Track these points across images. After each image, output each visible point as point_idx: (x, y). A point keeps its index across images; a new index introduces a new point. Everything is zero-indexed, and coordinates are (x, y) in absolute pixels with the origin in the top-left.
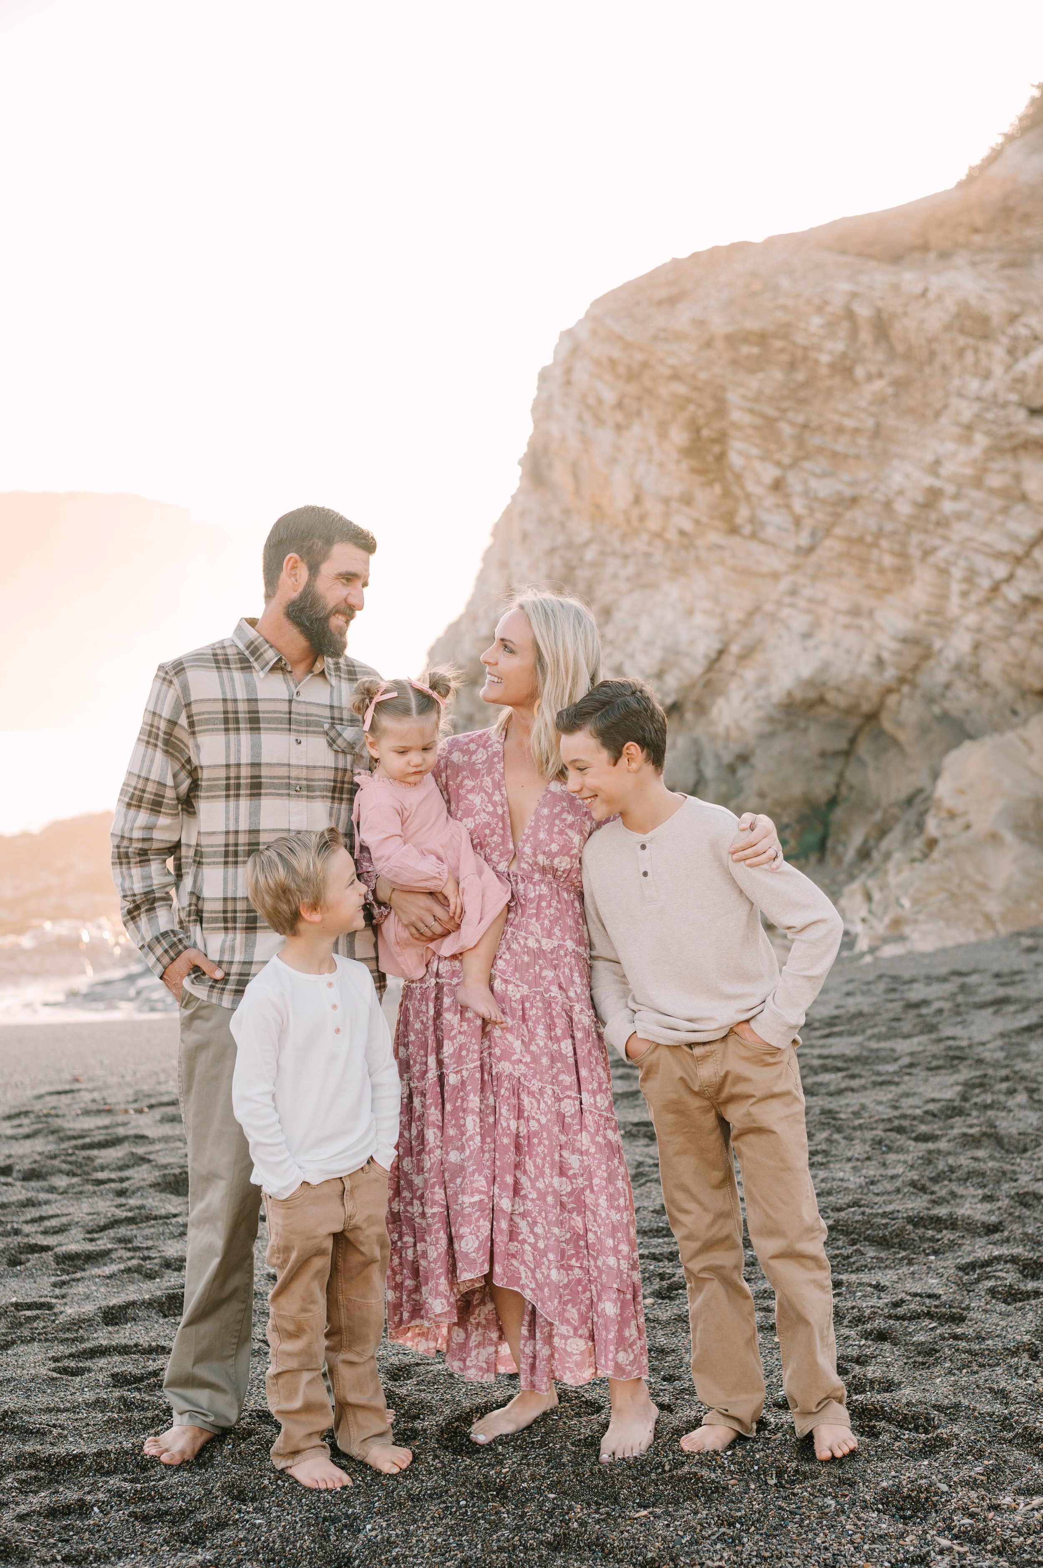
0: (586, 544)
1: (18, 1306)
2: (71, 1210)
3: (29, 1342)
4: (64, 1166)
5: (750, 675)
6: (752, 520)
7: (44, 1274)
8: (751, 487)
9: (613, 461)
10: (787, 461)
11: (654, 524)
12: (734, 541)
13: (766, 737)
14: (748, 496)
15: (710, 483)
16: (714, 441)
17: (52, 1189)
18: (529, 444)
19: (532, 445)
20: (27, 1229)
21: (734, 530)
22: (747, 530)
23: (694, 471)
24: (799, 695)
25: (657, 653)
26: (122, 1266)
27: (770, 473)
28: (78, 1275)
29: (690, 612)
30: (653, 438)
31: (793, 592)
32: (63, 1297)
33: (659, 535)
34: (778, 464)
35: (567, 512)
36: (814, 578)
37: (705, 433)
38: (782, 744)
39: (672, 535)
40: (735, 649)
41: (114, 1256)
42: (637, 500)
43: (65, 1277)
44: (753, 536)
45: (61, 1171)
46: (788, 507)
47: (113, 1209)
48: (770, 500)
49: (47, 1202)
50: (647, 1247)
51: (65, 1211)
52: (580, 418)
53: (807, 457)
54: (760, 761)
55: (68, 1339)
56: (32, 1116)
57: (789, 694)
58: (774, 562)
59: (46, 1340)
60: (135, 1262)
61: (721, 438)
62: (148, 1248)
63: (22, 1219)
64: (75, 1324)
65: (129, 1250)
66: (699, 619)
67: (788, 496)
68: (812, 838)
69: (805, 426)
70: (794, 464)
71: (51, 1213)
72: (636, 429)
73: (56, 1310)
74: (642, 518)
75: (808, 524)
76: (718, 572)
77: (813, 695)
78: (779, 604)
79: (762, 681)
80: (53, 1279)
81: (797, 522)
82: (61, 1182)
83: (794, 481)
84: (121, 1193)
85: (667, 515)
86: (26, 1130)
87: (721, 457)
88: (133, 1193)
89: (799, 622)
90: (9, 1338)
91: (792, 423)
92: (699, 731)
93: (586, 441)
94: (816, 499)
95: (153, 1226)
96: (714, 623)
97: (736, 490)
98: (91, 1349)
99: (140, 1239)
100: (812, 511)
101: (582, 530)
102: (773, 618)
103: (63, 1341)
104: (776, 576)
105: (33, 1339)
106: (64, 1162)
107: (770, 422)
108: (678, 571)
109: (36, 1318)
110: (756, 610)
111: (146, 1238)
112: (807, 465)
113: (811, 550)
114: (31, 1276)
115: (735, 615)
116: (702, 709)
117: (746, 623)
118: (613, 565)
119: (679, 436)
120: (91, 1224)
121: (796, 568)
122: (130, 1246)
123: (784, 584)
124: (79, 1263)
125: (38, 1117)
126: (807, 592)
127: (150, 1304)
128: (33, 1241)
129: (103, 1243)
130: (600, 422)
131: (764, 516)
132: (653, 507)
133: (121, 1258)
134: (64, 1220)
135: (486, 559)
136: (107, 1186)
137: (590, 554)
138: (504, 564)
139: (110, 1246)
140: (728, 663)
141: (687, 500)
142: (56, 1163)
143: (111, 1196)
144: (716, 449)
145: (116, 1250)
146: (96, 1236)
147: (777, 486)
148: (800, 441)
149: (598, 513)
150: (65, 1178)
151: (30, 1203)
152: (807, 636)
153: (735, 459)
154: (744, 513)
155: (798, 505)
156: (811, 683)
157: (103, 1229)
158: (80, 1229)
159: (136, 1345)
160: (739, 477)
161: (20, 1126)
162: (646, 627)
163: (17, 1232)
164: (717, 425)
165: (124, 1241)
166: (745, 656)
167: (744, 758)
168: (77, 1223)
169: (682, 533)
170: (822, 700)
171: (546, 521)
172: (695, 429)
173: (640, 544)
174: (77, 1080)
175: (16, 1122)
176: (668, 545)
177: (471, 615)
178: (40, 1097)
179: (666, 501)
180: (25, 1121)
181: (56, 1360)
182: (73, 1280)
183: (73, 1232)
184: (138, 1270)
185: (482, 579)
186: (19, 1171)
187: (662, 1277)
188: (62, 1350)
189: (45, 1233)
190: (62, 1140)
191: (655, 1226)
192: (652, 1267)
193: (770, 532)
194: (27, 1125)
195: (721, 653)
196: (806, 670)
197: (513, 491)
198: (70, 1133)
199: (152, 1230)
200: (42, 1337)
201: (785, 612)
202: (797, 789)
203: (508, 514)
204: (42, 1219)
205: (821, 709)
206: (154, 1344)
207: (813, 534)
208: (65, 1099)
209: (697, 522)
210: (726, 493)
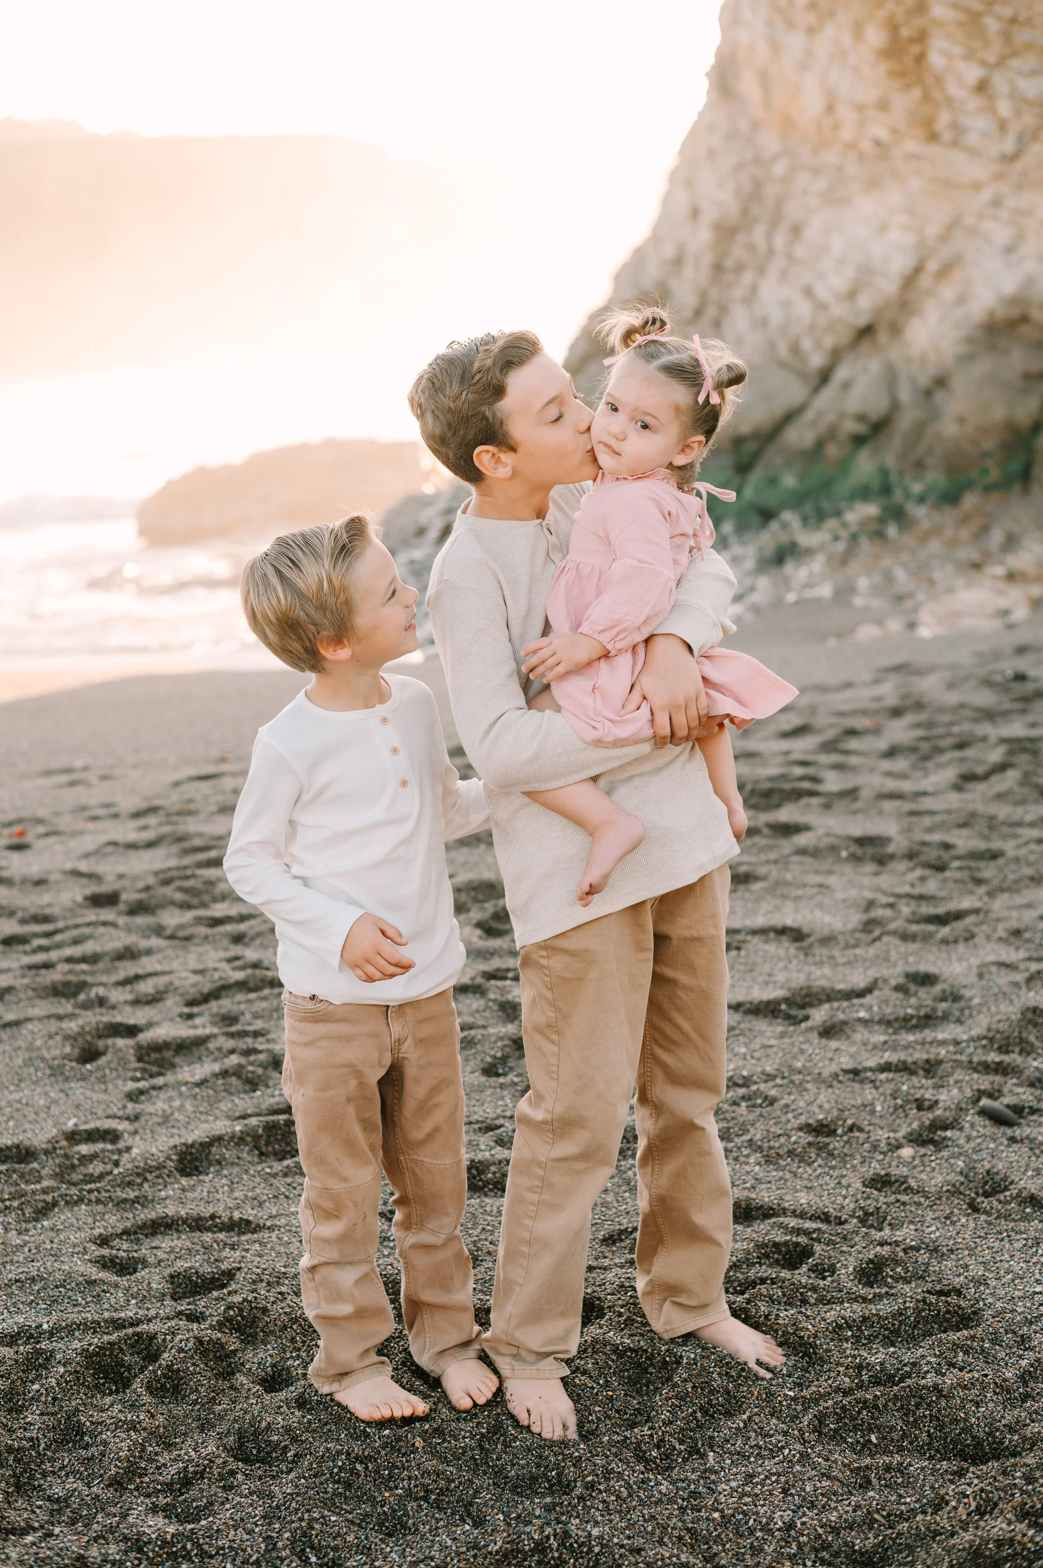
0: (775, 158)
1: (73, 1137)
2: (175, 965)
3: (76, 1203)
4: (179, 896)
5: (948, 292)
6: (955, 126)
7: (119, 1077)
8: (953, 90)
9: (803, 67)
10: (992, 59)
11: (847, 134)
12: (934, 150)
13: (966, 359)
14: (949, 101)
15: (908, 87)
16: (913, 40)
17: (159, 931)
18: (717, 55)
19: (719, 55)
20: (118, 995)
21: (933, 137)
22: (947, 136)
23: (892, 74)
24: (1002, 313)
25: (849, 273)
26: (216, 1067)
27: (973, 73)
28: (160, 1081)
29: (883, 228)
30: (847, 39)
31: (996, 202)
32: (137, 1118)
33: (851, 146)
34: (983, 63)
35: (755, 126)
36: (1020, 187)
37: (905, 32)
38: (983, 366)
39: (866, 146)
40: (932, 266)
41: (212, 1045)
42: (830, 108)
43: (142, 1084)
44: (955, 143)
45: (173, 903)
46: (993, 111)
47: (224, 965)
48: (974, 103)
49: (149, 952)
50: (894, 1049)
51: (167, 968)
52: (770, 24)
53: (1015, 54)
54: (961, 385)
55: (125, 1201)
56: (162, 813)
57: (992, 314)
58: (976, 170)
59: (98, 1201)
60: (234, 1060)
61: (921, 37)
62: (256, 1034)
63: (113, 978)
64: (138, 1175)
65: (232, 1035)
66: (895, 235)
67: (991, 98)
68: (1016, 466)
69: (1013, 21)
70: (1001, 62)
71: (150, 969)
72: (830, 31)
73: (121, 1145)
74: (836, 127)
75: (1014, 128)
76: (915, 184)
77: (1015, 312)
78: (981, 217)
79: (961, 300)
80: (131, 1086)
81: (1003, 126)
82: (171, 919)
83: (1000, 83)
84: (238, 939)
85: (861, 125)
86: (149, 835)
87: (920, 58)
88: (253, 939)
89: (1001, 234)
90: (49, 1198)
91: (999, 18)
92: (894, 353)
93: (775, 46)
94: (1024, 101)
95: (264, 998)
96: (910, 239)
97: (937, 95)
98: (153, 1221)
99: (248, 1016)
100: (1018, 113)
101: (769, 142)
102: (973, 231)
103: (120, 1204)
104: (977, 186)
105: (81, 1200)
106: (180, 889)
107: (975, 16)
108: (873, 184)
109: (94, 1157)
110: (954, 224)
111: (256, 1016)
112: (1015, 63)
113: (1015, 157)
114: (103, 1080)
115: (933, 229)
116: (895, 330)
117: (945, 237)
118: (803, 179)
119: (875, 37)
120: (192, 990)
121: (999, 177)
122: (234, 1029)
123: (987, 195)
124: (168, 1054)
125: (168, 815)
126: (1011, 202)
127: (242, 1139)
128: (119, 1019)
129: (202, 1026)
130: (790, 25)
131: (965, 121)
132: (846, 115)
133: (219, 1049)
134: (162, 981)
135: (673, 178)
136: (221, 929)
137: (780, 169)
138: (689, 183)
139: (208, 1031)
140: (925, 281)
141: (883, 106)
142: (169, 891)
143: (225, 942)
144: (915, 49)
145: (215, 1036)
146: (195, 1010)
147: (982, 87)
148: (1007, 36)
149: (788, 124)
150: (176, 912)
151: (129, 954)
152: (1010, 249)
153: (936, 60)
154: (944, 119)
155: (1004, 108)
156: (1014, 301)
157: (206, 999)
158: (178, 998)
159: (213, 1217)
160: (939, 80)
161: (145, 828)
162: (837, 245)
163: (102, 1002)
164: (918, 22)
165: (229, 1019)
166: (944, 272)
167: (941, 382)
168: (176, 989)
169: (878, 143)
170: (1024, 319)
171: (732, 135)
172: (893, 27)
173: (831, 157)
174: (223, 760)
175: (142, 822)
176: (862, 156)
177: (656, 238)
178: (176, 784)
179: (860, 108)
180: (152, 820)
181: (103, 1241)
182: (154, 1088)
183: (169, 1003)
184: (237, 1072)
185: (667, 201)
186: (126, 902)
187: (920, 1104)
188: (114, 1221)
189: (136, 1002)
190: (186, 852)
191: (902, 1013)
192: (905, 1088)
193: (972, 139)
194: (154, 826)
195: (918, 270)
196: (1009, 285)
197: (700, 106)
198: (197, 842)
199: (264, 1004)
200: (93, 1197)
201: (988, 225)
202: (998, 414)
203: (694, 133)
204: (138, 978)
205: (1024, 329)
206: (236, 1215)
207: (1020, 139)
208: (205, 787)
209: (894, 131)
210: (927, 98)
